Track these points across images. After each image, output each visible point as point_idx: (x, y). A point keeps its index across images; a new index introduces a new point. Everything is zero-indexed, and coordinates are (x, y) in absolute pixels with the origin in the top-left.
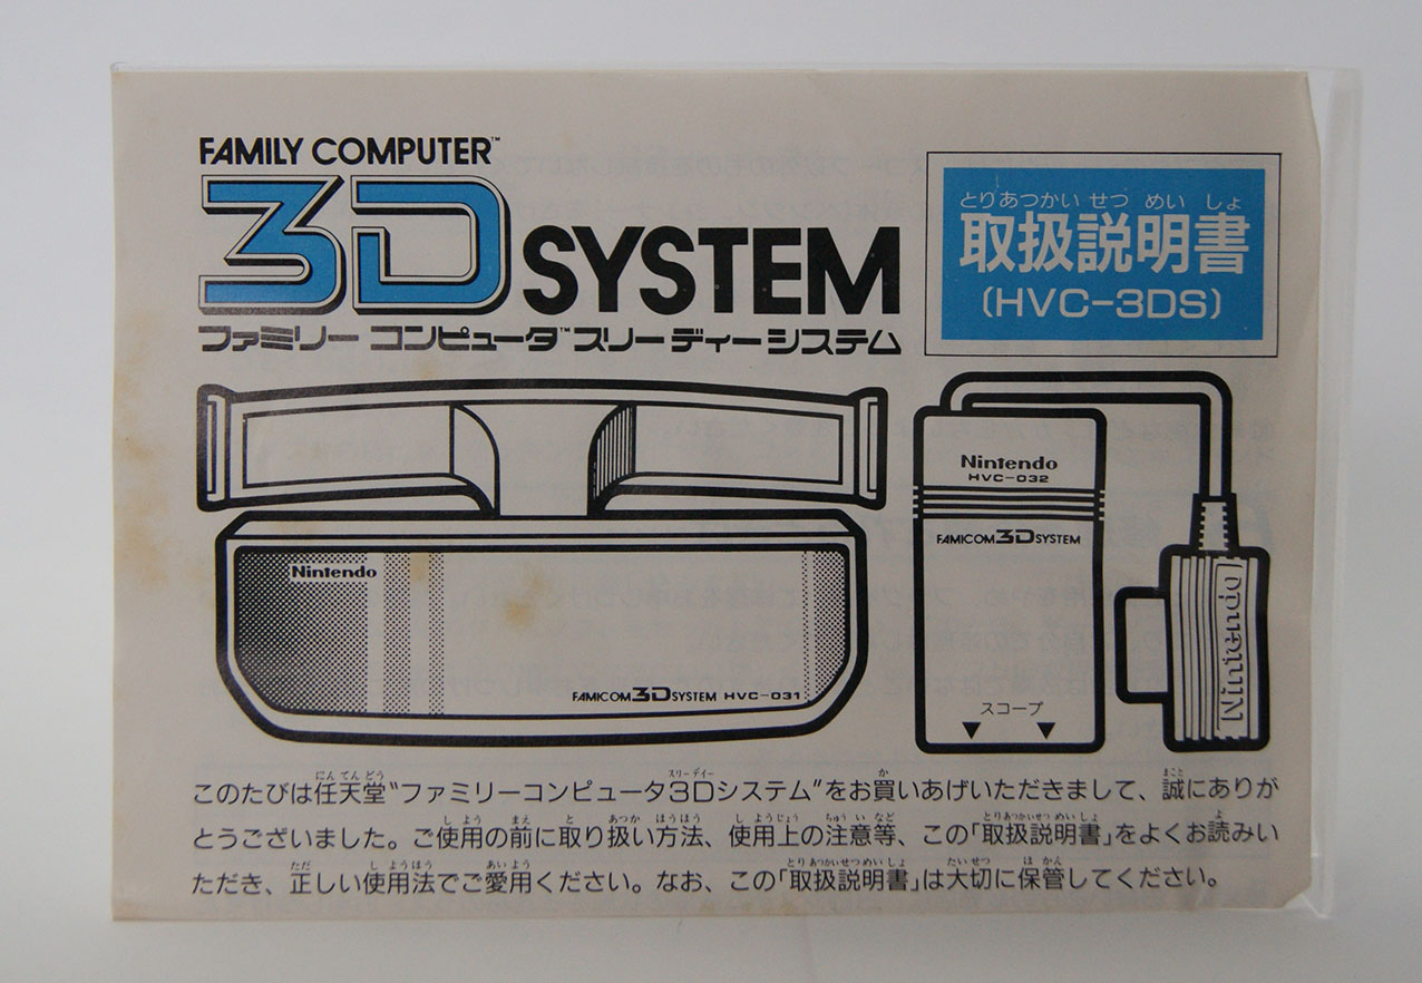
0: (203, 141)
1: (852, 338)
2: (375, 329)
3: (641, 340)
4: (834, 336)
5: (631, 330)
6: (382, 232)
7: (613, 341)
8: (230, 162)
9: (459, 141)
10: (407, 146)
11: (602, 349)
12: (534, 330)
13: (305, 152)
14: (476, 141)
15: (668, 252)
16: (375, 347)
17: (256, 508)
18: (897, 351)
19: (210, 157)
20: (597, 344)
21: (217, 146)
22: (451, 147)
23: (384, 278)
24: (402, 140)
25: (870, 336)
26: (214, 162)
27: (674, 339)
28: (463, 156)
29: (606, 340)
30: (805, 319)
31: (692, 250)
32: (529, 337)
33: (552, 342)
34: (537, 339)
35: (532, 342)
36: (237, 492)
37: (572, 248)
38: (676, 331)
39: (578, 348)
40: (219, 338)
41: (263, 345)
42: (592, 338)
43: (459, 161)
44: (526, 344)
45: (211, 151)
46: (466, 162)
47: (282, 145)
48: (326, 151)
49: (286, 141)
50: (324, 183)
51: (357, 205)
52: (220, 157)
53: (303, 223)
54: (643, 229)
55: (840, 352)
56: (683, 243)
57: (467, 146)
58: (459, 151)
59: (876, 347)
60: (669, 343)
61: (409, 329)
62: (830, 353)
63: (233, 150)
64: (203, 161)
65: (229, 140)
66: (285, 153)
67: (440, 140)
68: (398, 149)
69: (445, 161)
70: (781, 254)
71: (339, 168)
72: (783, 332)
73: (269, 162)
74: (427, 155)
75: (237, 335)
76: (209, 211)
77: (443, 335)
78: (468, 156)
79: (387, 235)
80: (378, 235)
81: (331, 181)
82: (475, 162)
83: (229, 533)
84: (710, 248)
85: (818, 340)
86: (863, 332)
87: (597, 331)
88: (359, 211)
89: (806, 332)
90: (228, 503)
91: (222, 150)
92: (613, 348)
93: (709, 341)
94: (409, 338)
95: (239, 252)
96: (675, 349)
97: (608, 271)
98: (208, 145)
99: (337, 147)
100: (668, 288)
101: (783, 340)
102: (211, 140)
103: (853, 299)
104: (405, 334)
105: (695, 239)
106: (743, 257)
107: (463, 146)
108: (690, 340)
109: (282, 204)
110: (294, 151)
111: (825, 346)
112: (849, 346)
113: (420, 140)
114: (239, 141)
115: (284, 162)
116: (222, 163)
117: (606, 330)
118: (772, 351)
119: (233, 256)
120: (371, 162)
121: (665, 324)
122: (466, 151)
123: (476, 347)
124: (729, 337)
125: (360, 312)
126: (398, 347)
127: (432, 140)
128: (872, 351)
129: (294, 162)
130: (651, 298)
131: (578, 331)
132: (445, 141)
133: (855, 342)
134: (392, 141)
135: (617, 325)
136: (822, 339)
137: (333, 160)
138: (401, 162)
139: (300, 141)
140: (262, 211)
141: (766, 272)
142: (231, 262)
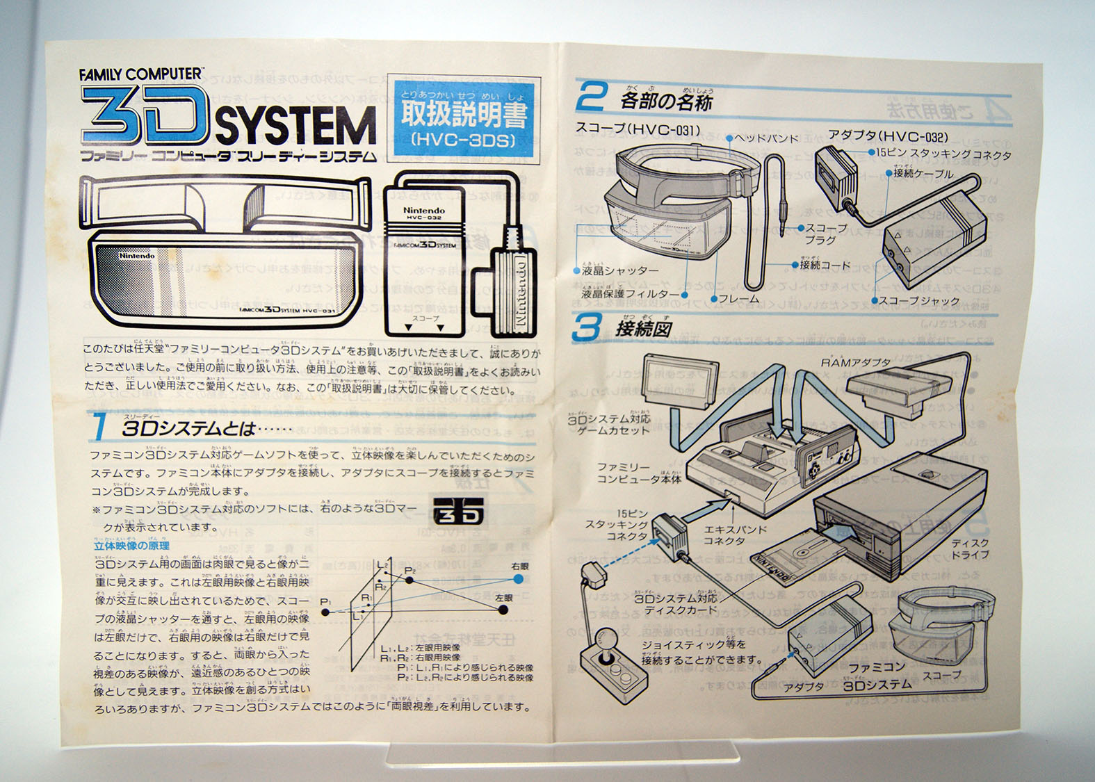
0: (81, 70)
1: (356, 155)
2: (154, 152)
3: (266, 157)
4: (348, 154)
5: (262, 152)
6: (156, 110)
7: (254, 157)
8: (92, 80)
9: (187, 69)
10: (165, 72)
11: (250, 161)
12: (221, 152)
13: (123, 75)
14: (194, 69)
15: (276, 117)
16: (154, 160)
17: (104, 228)
18: (375, 161)
19: (84, 78)
20: (247, 158)
21: (86, 73)
22: (184, 71)
23: (158, 130)
24: (163, 69)
25: (363, 154)
26: (86, 80)
27: (280, 156)
28: (189, 76)
29: (251, 156)
30: (335, 147)
31: (286, 116)
32: (219, 155)
33: (229, 157)
34: (222, 156)
35: (220, 157)
36: (96, 221)
37: (236, 116)
38: (281, 152)
39: (240, 160)
40: (89, 156)
41: (107, 159)
42: (245, 156)
43: (187, 78)
44: (218, 159)
45: (84, 75)
46: (190, 78)
47: (113, 71)
48: (131, 74)
49: (115, 70)
50: (131, 88)
51: (145, 98)
52: (88, 77)
53: (123, 106)
54: (265, 107)
55: (350, 161)
56: (283, 114)
57: (191, 71)
58: (187, 74)
59: (366, 159)
60: (278, 158)
61: (168, 152)
62: (346, 161)
63: (93, 75)
64: (81, 79)
65: (91, 70)
66: (115, 76)
67: (179, 69)
68: (162, 73)
69: (182, 78)
70: (325, 118)
71: (137, 82)
72: (326, 153)
73: (108, 79)
74: (174, 76)
75: (96, 155)
76: (85, 101)
77: (183, 155)
78: (191, 76)
79: (158, 111)
80: (154, 111)
81: (134, 87)
82: (194, 78)
83: (93, 239)
84: (295, 115)
85: (341, 156)
86: (360, 152)
87: (247, 152)
88: (146, 101)
89: (336, 153)
90: (92, 226)
91: (89, 75)
92: (254, 160)
93: (295, 157)
94: (168, 156)
95: (98, 119)
96: (281, 160)
97: (252, 126)
98: (83, 72)
99: (136, 73)
100: (277, 133)
101: (326, 156)
102: (84, 70)
103: (356, 139)
104: (167, 154)
105: (288, 111)
106: (309, 119)
107: (189, 71)
108: (287, 156)
109: (114, 98)
110: (118, 74)
111: (344, 159)
112: (354, 159)
113: (171, 69)
114: (95, 70)
115: (114, 79)
116: (89, 80)
117: (251, 152)
118: (322, 161)
119: (95, 121)
120: (150, 78)
121: (276, 150)
122: (190, 74)
123: (196, 160)
124: (303, 155)
125: (148, 144)
126: (163, 160)
127: (176, 69)
128: (364, 161)
129: (118, 79)
130: (270, 138)
131: (239, 152)
132: (181, 69)
133: (357, 157)
134: (159, 69)
135: (255, 150)
136: (343, 155)
137: (135, 78)
138: (163, 78)
139: (121, 70)
140: (106, 101)
141: (319, 126)
142: (94, 123)
